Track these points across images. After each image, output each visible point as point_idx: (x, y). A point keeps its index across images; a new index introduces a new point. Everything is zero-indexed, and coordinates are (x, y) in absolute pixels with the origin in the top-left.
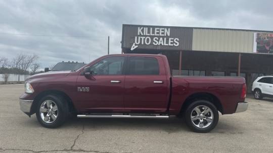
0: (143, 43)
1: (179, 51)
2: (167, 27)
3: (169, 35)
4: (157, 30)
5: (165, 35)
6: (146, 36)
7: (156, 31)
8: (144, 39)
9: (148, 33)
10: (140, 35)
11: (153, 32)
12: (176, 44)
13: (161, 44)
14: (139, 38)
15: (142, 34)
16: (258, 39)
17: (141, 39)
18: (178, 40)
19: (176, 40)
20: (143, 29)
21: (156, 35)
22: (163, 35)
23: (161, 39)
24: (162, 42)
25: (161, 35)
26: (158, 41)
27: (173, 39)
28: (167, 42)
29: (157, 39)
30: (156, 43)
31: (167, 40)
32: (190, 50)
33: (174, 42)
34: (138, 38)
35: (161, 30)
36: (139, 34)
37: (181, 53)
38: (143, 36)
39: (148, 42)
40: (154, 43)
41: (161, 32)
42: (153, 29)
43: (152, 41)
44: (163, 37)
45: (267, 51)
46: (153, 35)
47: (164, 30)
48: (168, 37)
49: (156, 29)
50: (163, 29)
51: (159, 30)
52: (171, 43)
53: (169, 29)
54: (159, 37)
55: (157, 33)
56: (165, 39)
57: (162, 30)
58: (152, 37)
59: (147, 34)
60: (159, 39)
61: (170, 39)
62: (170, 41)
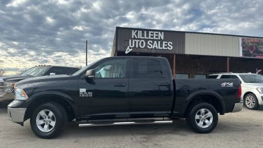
0: (137, 46)
1: (173, 55)
2: (161, 31)
3: (162, 38)
5: (159, 39)
7: (150, 35)
8: (139, 42)
9: (142, 36)
10: (135, 38)
11: (148, 36)
12: (170, 47)
13: (155, 48)
14: (134, 41)
16: (243, 43)
17: (135, 42)
18: (172, 43)
19: (170, 44)
20: (137, 32)
21: (150, 38)
22: (157, 39)
23: (155, 42)
24: (156, 46)
25: (155, 38)
26: (153, 44)
27: (167, 42)
28: (161, 46)
29: (152, 42)
30: (150, 46)
31: (161, 44)
32: (183, 54)
33: (168, 46)
34: (132, 41)
35: (155, 34)
36: (133, 37)
37: (175, 56)
38: (138, 39)
39: (142, 45)
40: (148, 47)
41: (155, 35)
42: (147, 32)
43: (147, 44)
44: (157, 41)
45: (251, 55)
46: (148, 38)
47: (157, 34)
48: (161, 41)
49: (150, 32)
50: (157, 32)
51: (153, 34)
52: (165, 47)
53: (163, 33)
54: (154, 40)
56: (159, 42)
58: (146, 41)
59: (141, 38)
61: (164, 42)
62: (164, 45)
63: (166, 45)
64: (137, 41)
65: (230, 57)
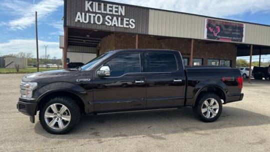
0: (92, 22)
1: (135, 34)
2: (122, 5)
3: (123, 14)
4: (110, 7)
5: (120, 14)
6: (96, 13)
7: (108, 9)
8: (94, 17)
9: (99, 10)
10: (89, 11)
11: (105, 10)
12: (132, 26)
13: (115, 25)
14: (87, 14)
15: (91, 10)
16: (209, 25)
17: (90, 16)
18: (134, 21)
19: (132, 21)
20: (92, 3)
21: (108, 12)
22: (117, 14)
23: (115, 18)
24: (115, 22)
25: (114, 13)
26: (112, 20)
27: (128, 19)
28: (122, 24)
29: (110, 18)
30: (109, 23)
31: (122, 20)
32: (147, 34)
33: (129, 24)
34: (85, 15)
35: (114, 8)
36: (86, 10)
37: (137, 36)
38: (93, 13)
39: (99, 21)
40: (106, 23)
41: (114, 9)
42: (104, 5)
43: (104, 20)
44: (117, 16)
45: (215, 38)
46: (105, 12)
47: (117, 8)
48: (122, 17)
49: (108, 5)
50: (117, 6)
51: (112, 7)
52: (127, 25)
53: (124, 7)
54: (113, 16)
55: (110, 11)
56: (119, 19)
57: (116, 8)
58: (104, 15)
59: (97, 11)
60: (113, 18)
61: (125, 19)
62: (125, 22)
63: (128, 23)
64: (92, 15)
65: (194, 39)
